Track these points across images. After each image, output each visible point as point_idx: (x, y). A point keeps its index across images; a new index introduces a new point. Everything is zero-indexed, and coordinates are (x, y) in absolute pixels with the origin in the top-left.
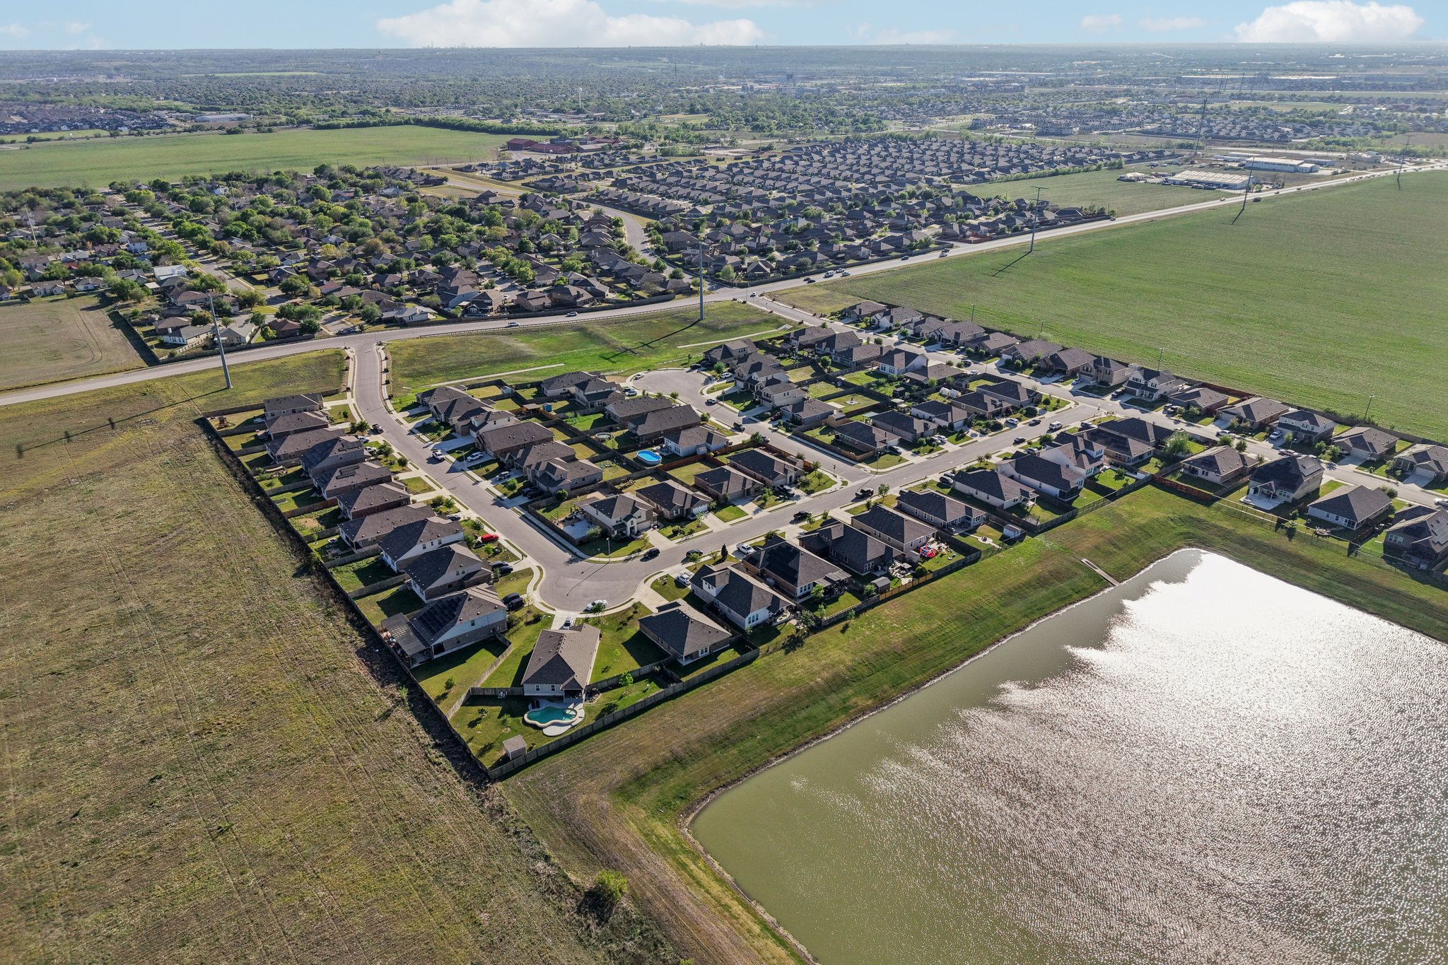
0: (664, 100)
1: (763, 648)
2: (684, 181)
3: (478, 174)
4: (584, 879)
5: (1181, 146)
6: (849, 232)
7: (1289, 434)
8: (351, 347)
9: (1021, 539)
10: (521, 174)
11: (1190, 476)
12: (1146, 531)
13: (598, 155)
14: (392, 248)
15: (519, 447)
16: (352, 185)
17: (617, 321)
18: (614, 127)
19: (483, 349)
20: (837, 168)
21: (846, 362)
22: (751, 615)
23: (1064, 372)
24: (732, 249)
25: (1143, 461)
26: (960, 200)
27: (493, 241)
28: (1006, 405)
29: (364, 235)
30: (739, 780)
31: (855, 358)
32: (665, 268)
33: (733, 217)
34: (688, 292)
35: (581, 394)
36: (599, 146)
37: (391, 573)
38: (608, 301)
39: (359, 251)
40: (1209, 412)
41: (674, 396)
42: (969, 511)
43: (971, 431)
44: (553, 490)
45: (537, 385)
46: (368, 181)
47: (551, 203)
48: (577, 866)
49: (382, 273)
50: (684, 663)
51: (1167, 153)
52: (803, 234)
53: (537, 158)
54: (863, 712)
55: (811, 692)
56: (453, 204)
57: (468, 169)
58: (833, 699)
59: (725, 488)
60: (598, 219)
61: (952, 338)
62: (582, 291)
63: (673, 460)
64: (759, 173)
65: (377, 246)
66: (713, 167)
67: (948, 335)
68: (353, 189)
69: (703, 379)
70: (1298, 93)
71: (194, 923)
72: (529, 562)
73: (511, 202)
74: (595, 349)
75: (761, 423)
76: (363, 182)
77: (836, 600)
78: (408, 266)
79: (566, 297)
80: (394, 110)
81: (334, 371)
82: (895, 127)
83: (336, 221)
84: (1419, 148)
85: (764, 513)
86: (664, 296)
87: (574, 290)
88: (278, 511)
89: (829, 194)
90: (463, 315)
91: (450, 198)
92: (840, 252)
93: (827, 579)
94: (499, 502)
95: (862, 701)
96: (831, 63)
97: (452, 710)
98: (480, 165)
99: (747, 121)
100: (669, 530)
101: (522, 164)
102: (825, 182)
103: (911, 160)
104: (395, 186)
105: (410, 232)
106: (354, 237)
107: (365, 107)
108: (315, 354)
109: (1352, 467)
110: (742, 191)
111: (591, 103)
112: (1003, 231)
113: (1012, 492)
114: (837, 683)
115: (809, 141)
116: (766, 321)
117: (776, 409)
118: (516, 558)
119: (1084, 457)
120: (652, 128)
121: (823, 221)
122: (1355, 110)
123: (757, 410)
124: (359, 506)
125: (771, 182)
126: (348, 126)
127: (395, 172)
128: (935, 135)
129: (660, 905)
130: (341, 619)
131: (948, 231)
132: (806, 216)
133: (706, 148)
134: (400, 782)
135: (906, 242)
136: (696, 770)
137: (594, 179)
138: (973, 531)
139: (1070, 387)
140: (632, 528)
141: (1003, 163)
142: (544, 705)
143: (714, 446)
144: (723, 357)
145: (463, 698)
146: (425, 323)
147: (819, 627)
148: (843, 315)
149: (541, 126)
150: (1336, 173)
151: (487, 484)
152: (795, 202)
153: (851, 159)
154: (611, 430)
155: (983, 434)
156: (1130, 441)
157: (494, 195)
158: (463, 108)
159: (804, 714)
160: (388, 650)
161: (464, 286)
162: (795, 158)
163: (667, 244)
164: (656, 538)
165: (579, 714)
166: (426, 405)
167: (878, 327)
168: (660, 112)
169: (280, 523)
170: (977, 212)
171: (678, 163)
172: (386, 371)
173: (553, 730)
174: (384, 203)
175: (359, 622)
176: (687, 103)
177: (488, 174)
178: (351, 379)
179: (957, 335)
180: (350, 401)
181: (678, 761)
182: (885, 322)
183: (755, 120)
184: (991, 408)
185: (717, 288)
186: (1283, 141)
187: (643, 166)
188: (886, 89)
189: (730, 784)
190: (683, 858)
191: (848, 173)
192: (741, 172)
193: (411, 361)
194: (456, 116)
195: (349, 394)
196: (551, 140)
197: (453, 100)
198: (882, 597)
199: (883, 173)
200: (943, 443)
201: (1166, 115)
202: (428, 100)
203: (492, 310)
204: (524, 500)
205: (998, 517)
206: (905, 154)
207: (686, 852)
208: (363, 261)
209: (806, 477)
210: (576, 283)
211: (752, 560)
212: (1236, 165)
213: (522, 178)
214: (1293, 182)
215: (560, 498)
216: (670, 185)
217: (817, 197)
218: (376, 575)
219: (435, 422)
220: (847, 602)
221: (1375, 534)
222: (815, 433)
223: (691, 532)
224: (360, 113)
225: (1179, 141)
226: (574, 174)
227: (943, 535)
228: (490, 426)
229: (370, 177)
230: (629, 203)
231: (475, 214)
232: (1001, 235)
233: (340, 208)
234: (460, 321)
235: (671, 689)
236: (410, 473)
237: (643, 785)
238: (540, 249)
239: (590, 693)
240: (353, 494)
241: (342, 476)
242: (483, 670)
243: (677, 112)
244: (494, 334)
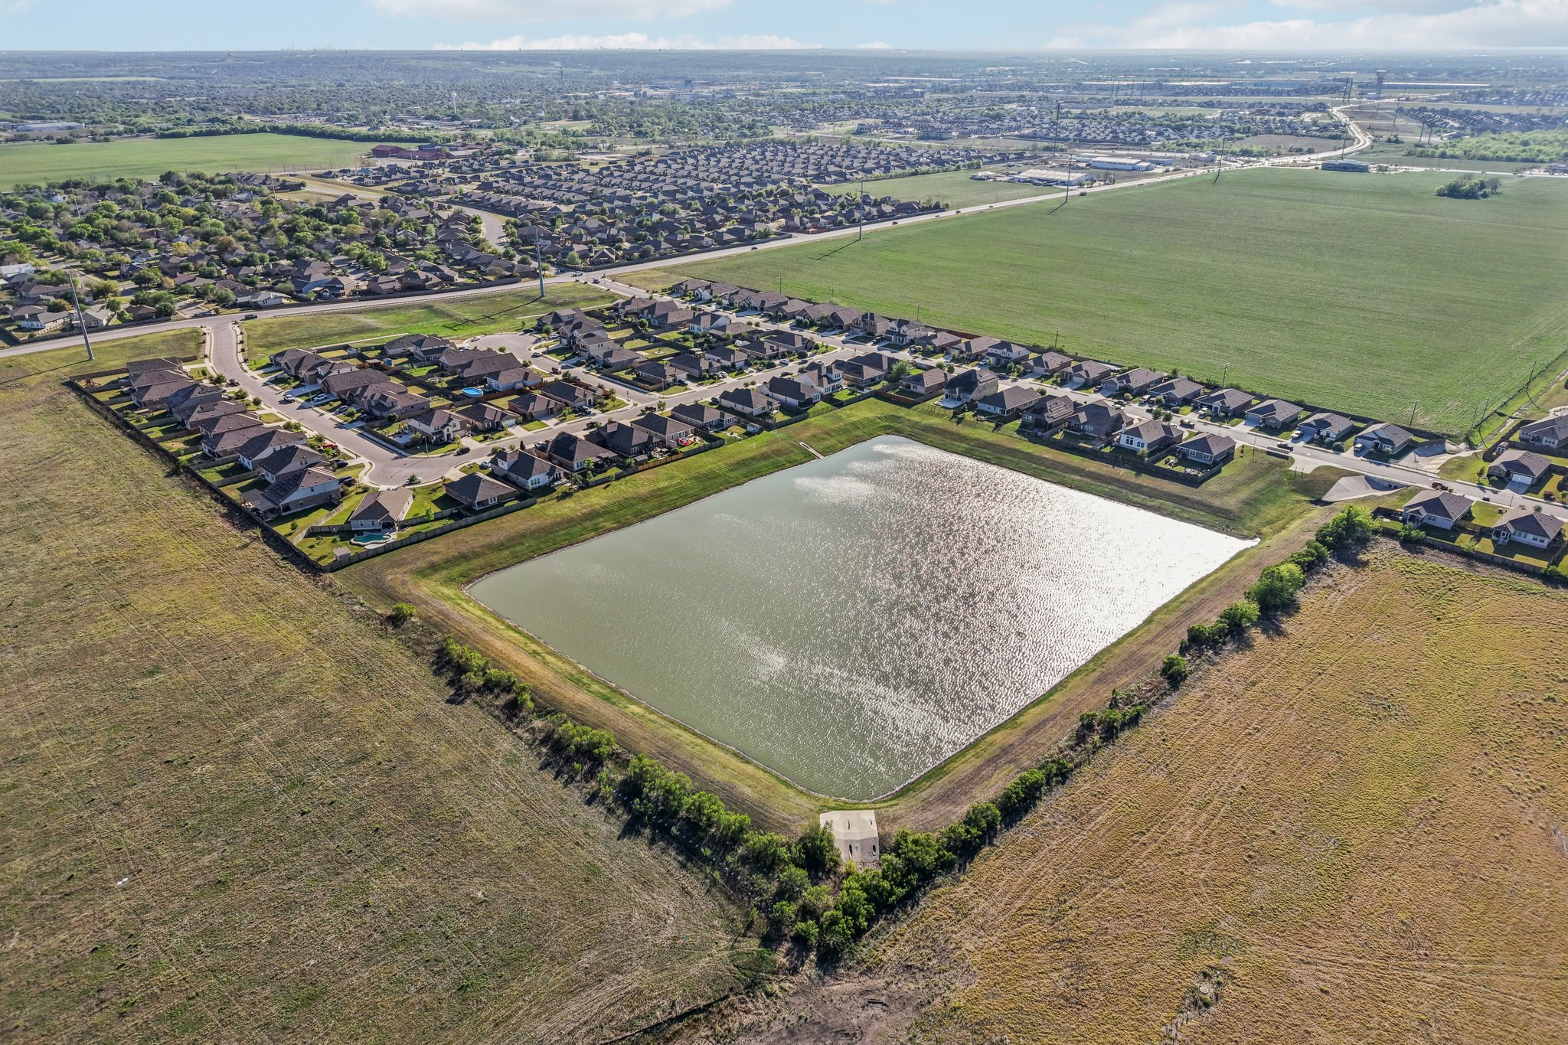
0: (547, 106)
1: (539, 500)
2: (551, 183)
3: (339, 180)
4: (384, 610)
5: (1047, 149)
6: (698, 225)
7: (991, 360)
8: (208, 327)
9: (759, 433)
10: (384, 179)
11: (906, 391)
12: (856, 426)
13: (468, 161)
14: (246, 246)
15: (358, 388)
16: (202, 191)
17: (463, 300)
18: (488, 134)
19: (334, 325)
20: (707, 171)
21: (662, 324)
22: (533, 478)
23: (841, 327)
24: (584, 240)
25: (874, 382)
26: (812, 197)
27: (350, 238)
28: (781, 350)
29: (216, 234)
30: (508, 567)
31: (670, 321)
32: (513, 256)
33: (590, 214)
34: (534, 275)
35: (418, 351)
36: (470, 152)
37: (247, 470)
38: (456, 284)
39: (212, 248)
40: (942, 350)
41: (502, 350)
42: (722, 415)
43: (750, 369)
44: (385, 414)
45: (381, 348)
46: (220, 187)
47: (411, 204)
48: (383, 606)
49: (234, 267)
50: (477, 508)
51: (1028, 154)
52: (654, 229)
53: (404, 164)
54: (608, 530)
55: (571, 520)
56: (311, 206)
57: (328, 175)
58: (588, 524)
59: (531, 407)
60: (457, 218)
61: (758, 305)
62: (430, 275)
63: (492, 394)
64: (628, 176)
65: (230, 243)
66: (584, 171)
67: (755, 302)
68: (203, 195)
69: (534, 339)
70: (1182, 98)
71: (109, 645)
72: (363, 460)
73: (370, 204)
74: (440, 321)
75: (577, 369)
76: (213, 187)
77: (604, 471)
78: (262, 260)
79: (416, 282)
80: (247, 117)
81: (192, 345)
82: (780, 133)
83: (185, 224)
84: (1255, 149)
85: (564, 424)
86: (512, 279)
87: (422, 275)
88: (148, 438)
89: (690, 194)
90: (316, 299)
91: (307, 201)
92: (683, 241)
93: (599, 457)
94: (340, 426)
95: (609, 525)
96: (737, 68)
97: (297, 540)
98: (341, 171)
99: (631, 127)
100: (481, 437)
101: (386, 170)
102: (691, 182)
103: (784, 162)
104: (248, 191)
105: (263, 232)
106: (206, 237)
107: (214, 114)
108: (172, 333)
109: (1030, 380)
110: (607, 191)
111: (468, 110)
112: (841, 223)
113: (759, 405)
114: (592, 515)
115: (690, 146)
116: (602, 297)
117: (591, 358)
118: (351, 458)
119: (826, 379)
120: (530, 134)
121: (677, 216)
122: (1222, 114)
123: (575, 360)
124: (217, 430)
125: (638, 183)
126: (196, 134)
127: (248, 179)
128: (816, 139)
129: (437, 618)
130: (207, 499)
131: (790, 223)
132: (662, 212)
133: (583, 154)
135: (747, 232)
136: (476, 562)
137: (461, 183)
138: (724, 429)
139: (843, 338)
140: (449, 435)
141: (870, 164)
142: (366, 534)
143: (529, 382)
144: (552, 323)
145: (304, 532)
146: (280, 306)
147: (586, 486)
148: (673, 291)
149: (411, 133)
150: (1167, 171)
151: (330, 415)
152: (656, 201)
153: (724, 161)
154: (443, 376)
155: (759, 370)
156: (867, 368)
157: (354, 198)
158: (326, 115)
159: (563, 532)
160: (246, 513)
161: (317, 273)
162: (669, 162)
163: (521, 236)
164: (468, 442)
165: (393, 537)
166: (278, 364)
167: (701, 300)
168: (541, 119)
169: (152, 447)
170: (824, 208)
171: (549, 167)
172: (242, 342)
173: (371, 546)
174: (237, 206)
175: (222, 499)
176: (570, 109)
177: (349, 180)
178: (207, 349)
179: (763, 302)
180: (208, 365)
181: (464, 557)
182: (706, 295)
183: (640, 126)
184: (769, 352)
185: (562, 272)
186: (1144, 143)
187: (513, 171)
188: (785, 96)
189: (501, 569)
190: (459, 601)
191: (716, 175)
192: (611, 174)
193: (265, 335)
194: (317, 123)
195: (206, 360)
196: (420, 148)
197: (315, 106)
198: (641, 468)
199: (750, 175)
200: (724, 377)
201: (1046, 120)
202: (286, 106)
203: (344, 294)
204: (360, 424)
205: (746, 420)
206: (780, 157)
207: (463, 600)
208: (216, 257)
209: (604, 400)
210: (426, 269)
211: (543, 449)
212: (1084, 165)
213: (386, 183)
214: (1124, 178)
215: (391, 420)
216: (536, 187)
217: (678, 196)
218: (236, 471)
219: (286, 375)
220: (613, 472)
221: (1019, 417)
222: (622, 374)
223: (499, 438)
224: (209, 121)
225: (1046, 144)
226: (439, 179)
227: (700, 431)
228: (335, 372)
229: (220, 182)
230: (492, 204)
231: (332, 215)
232: (839, 225)
233: (191, 211)
234: (313, 303)
235: (463, 522)
236: (265, 410)
237: (436, 571)
238: (397, 244)
239: (403, 526)
240: (214, 422)
241: (203, 410)
242: (322, 518)
243: (560, 119)
244: (344, 313)
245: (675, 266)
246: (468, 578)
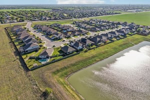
4: (43, 89)
22: (79, 47)
129: (59, 95)
136: (69, 70)
165: (49, 60)
173: (43, 63)
181: (65, 68)
190: (65, 85)
207: (66, 84)
235: (65, 57)
237: (58, 72)
239: (51, 58)
242: (34, 54)
246: (67, 75)
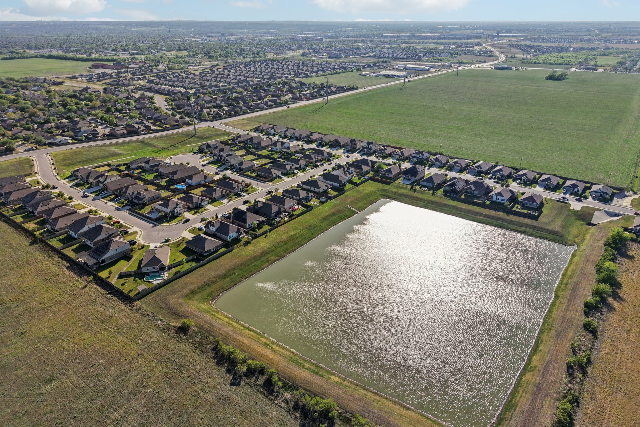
0: (165, 45)
1: (236, 246)
2: (180, 80)
3: (79, 79)
4: (176, 324)
5: (383, 62)
6: (255, 98)
7: (415, 160)
8: (33, 156)
9: (326, 201)
10: (101, 79)
11: (383, 176)
12: (368, 195)
13: (138, 70)
14: (43, 113)
15: (123, 188)
16: (14, 86)
17: (158, 138)
18: (143, 57)
19: (98, 153)
20: (247, 73)
21: (258, 146)
22: (230, 235)
23: (340, 146)
24: (206, 106)
25: (367, 172)
26: (299, 84)
27: (94, 108)
28: (320, 158)
29: (27, 108)
30: (231, 288)
31: (262, 145)
32: (176, 115)
33: (204, 94)
34: (188, 124)
35: (147, 166)
36: (138, 66)
37: (74, 239)
38: (152, 130)
39: (27, 115)
40: (390, 155)
41: (188, 164)
42: (308, 194)
43: (308, 168)
44: (141, 202)
45: (126, 164)
46: (23, 84)
47: (119, 91)
48: (173, 321)
49: (41, 125)
50: (205, 254)
51: (377, 64)
52: (236, 99)
53: (109, 72)
54: (274, 261)
55: (255, 257)
56: (71, 93)
57: (74, 77)
58: (263, 259)
59: (214, 194)
60: (143, 97)
61: (299, 136)
62: (140, 126)
63: (191, 187)
64: (214, 75)
65: (36, 112)
66: (192, 74)
67: (297, 135)
68: (15, 88)
69: (200, 157)
70: (425, 41)
72: (135, 229)
73: (99, 91)
74: (150, 149)
75: (226, 171)
76: (20, 84)
77: (262, 228)
78: (54, 120)
79: (134, 129)
80: (28, 51)
81: (27, 166)
82: (270, 56)
83: (10, 103)
84: (465, 61)
85: (231, 202)
86: (178, 126)
87: (137, 126)
88: (15, 222)
89: (245, 83)
90: (85, 140)
91: (68, 90)
92: (251, 106)
93: (258, 221)
94: (117, 209)
95: (273, 258)
96: (241, 29)
97: (113, 281)
98: (79, 75)
99: (205, 54)
100: (193, 212)
101: (101, 74)
102: (243, 78)
103: (278, 69)
104: (38, 86)
105: (51, 106)
106: (22, 109)
107: (11, 50)
108: (15, 160)
109: (435, 168)
110: (207, 83)
111: (130, 47)
112: (316, 96)
113: (322, 187)
114: (264, 253)
115: (234, 62)
116: (224, 134)
117: (231, 166)
118: (129, 228)
119: (347, 173)
120: (161, 57)
121: (243, 94)
122: (444, 47)
123: (224, 167)
124: (54, 216)
125: (220, 79)
126: (5, 59)
127: (36, 80)
128: (287, 58)
129: (207, 326)
131: (295, 96)
132: (236, 92)
133: (188, 66)
134: (97, 307)
135: (278, 101)
136: (214, 287)
137: (138, 80)
138: (310, 201)
139: (342, 150)
140: (177, 212)
141: (315, 69)
142: (151, 274)
143: (207, 180)
144: (207, 148)
145: (117, 276)
146: (68, 144)
147: (256, 237)
148: (256, 130)
149: (107, 57)
150: (437, 71)
151: (111, 203)
152: (231, 87)
153: (253, 69)
154: (162, 178)
155: (312, 168)
156: (363, 166)
157: (90, 88)
158: (65, 50)
159: (253, 264)
160: (81, 265)
161: (84, 127)
162: (229, 69)
163: (176, 105)
164: (188, 215)
165: (166, 275)
166: (76, 176)
167: (270, 134)
168: (164, 50)
169: (17, 226)
170: (306, 89)
171: (177, 72)
172: (53, 164)
173: (156, 282)
174: (34, 94)
175: (65, 257)
176: (177, 47)
177: (85, 80)
178: (36, 169)
179: (301, 135)
180: (38, 177)
181: (207, 285)
182: (272, 131)
183: (210, 53)
184: (314, 160)
185: (201, 122)
186: (419, 59)
187: (160, 74)
188: (266, 40)
189: (228, 289)
190: (213, 313)
191: (252, 75)
192: (206, 75)
193: (64, 160)
194: (62, 53)
195: (37, 175)
196: (113, 63)
197: (59, 46)
198: (279, 225)
199: (267, 74)
200: (298, 173)
201: (377, 50)
202: (45, 46)
203: (99, 136)
204: (129, 207)
205: (318, 195)
206: (276, 66)
207: (214, 311)
208: (30, 119)
209: (246, 188)
210: (137, 123)
211: (228, 218)
212: (402, 68)
213: (102, 80)
214: (422, 74)
215: (144, 205)
216: (174, 82)
217: (240, 85)
218: (68, 240)
219: (81, 182)
220: (266, 228)
221: (441, 188)
222: (249, 173)
223: (202, 212)
224: (9, 52)
225: (382, 60)
226: (128, 78)
227: (299, 202)
228: (108, 181)
229: (23, 82)
230: (156, 90)
231: (82, 97)
232: (316, 97)
233: (12, 97)
234: (84, 142)
235: (201, 263)
236: (75, 202)
237: (195, 294)
238: (117, 110)
239: (170, 268)
240: (50, 212)
241: (43, 205)
242: (124, 266)
243: (173, 50)
244: (101, 146)
245: (251, 118)
246: (212, 297)
